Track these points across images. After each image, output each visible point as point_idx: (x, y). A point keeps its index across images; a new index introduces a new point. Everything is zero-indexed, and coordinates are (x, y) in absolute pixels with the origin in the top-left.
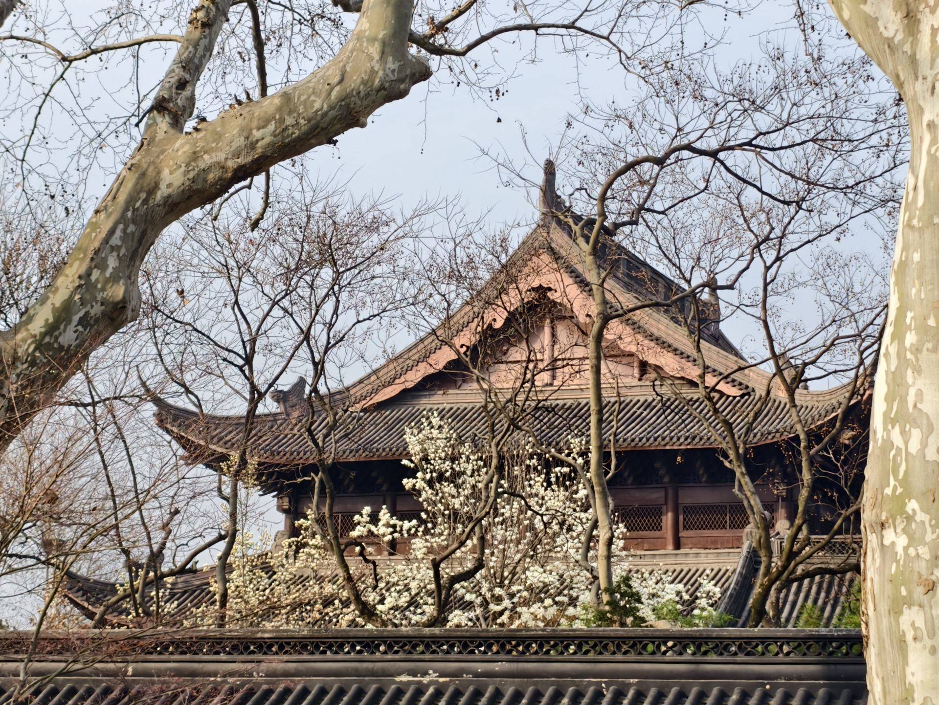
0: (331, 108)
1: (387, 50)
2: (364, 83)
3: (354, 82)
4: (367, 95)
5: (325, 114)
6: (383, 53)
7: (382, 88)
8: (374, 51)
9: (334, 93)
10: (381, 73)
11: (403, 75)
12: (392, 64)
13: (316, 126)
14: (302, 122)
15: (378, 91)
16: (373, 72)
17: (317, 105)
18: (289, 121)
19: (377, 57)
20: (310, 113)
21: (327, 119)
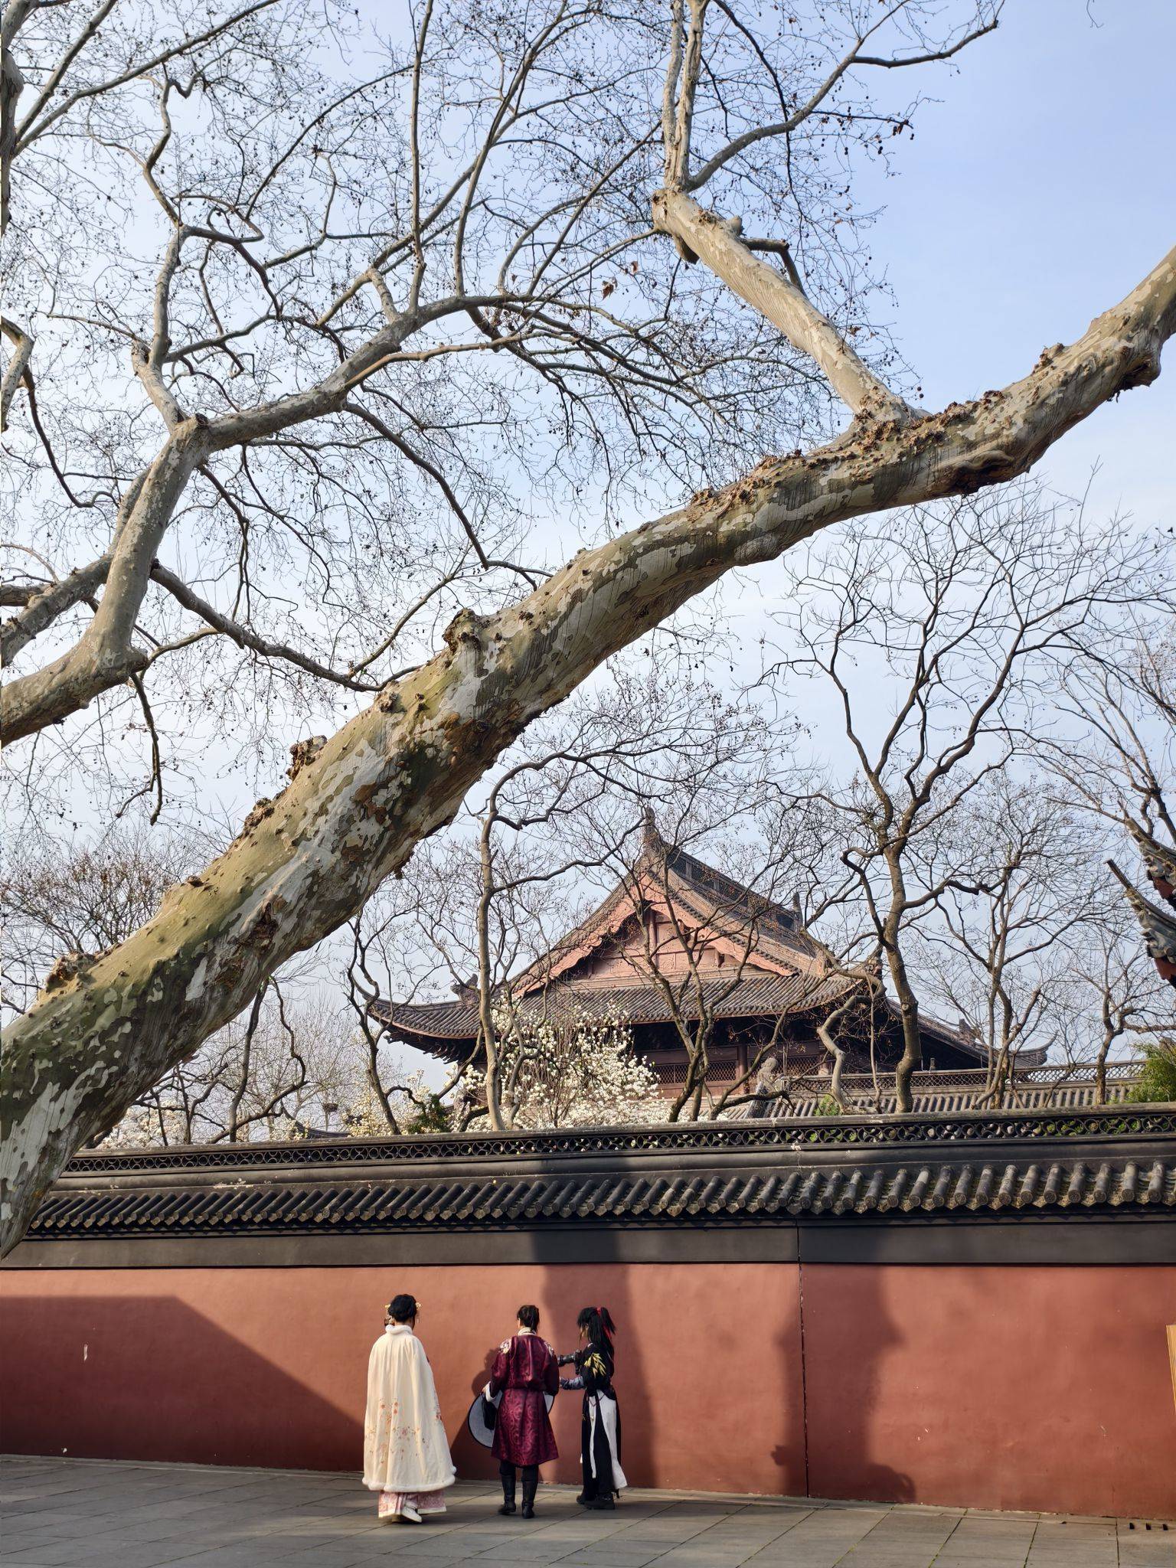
0: (52, 692)
1: (107, 643)
2: (82, 671)
3: (73, 670)
4: (85, 681)
5: (44, 699)
6: (102, 646)
7: (98, 674)
8: (95, 646)
9: (55, 680)
10: (98, 662)
11: (119, 664)
12: (109, 655)
13: (38, 708)
14: (25, 704)
15: (95, 677)
16: (91, 662)
17: (39, 691)
18: (14, 704)
19: (96, 649)
20: (33, 696)
21: (48, 701)
